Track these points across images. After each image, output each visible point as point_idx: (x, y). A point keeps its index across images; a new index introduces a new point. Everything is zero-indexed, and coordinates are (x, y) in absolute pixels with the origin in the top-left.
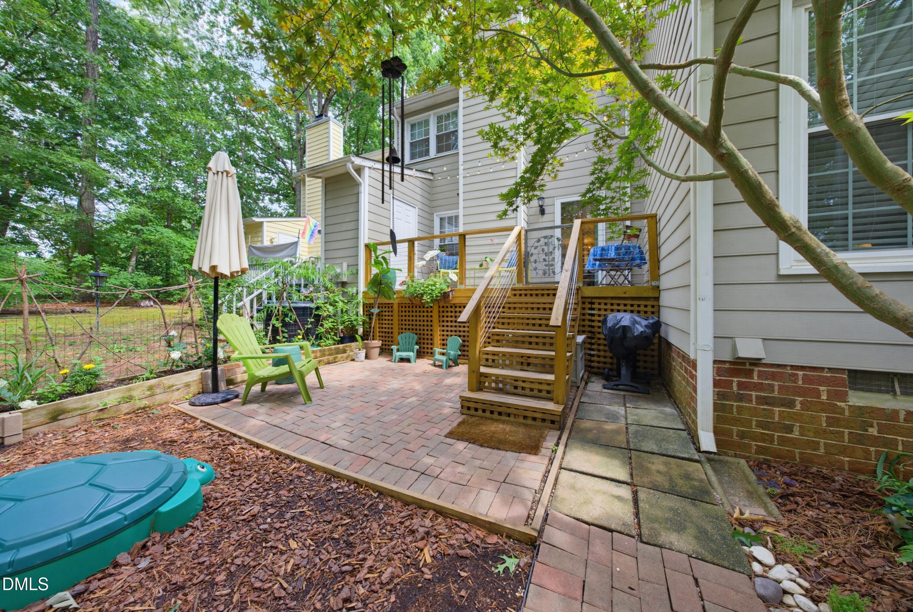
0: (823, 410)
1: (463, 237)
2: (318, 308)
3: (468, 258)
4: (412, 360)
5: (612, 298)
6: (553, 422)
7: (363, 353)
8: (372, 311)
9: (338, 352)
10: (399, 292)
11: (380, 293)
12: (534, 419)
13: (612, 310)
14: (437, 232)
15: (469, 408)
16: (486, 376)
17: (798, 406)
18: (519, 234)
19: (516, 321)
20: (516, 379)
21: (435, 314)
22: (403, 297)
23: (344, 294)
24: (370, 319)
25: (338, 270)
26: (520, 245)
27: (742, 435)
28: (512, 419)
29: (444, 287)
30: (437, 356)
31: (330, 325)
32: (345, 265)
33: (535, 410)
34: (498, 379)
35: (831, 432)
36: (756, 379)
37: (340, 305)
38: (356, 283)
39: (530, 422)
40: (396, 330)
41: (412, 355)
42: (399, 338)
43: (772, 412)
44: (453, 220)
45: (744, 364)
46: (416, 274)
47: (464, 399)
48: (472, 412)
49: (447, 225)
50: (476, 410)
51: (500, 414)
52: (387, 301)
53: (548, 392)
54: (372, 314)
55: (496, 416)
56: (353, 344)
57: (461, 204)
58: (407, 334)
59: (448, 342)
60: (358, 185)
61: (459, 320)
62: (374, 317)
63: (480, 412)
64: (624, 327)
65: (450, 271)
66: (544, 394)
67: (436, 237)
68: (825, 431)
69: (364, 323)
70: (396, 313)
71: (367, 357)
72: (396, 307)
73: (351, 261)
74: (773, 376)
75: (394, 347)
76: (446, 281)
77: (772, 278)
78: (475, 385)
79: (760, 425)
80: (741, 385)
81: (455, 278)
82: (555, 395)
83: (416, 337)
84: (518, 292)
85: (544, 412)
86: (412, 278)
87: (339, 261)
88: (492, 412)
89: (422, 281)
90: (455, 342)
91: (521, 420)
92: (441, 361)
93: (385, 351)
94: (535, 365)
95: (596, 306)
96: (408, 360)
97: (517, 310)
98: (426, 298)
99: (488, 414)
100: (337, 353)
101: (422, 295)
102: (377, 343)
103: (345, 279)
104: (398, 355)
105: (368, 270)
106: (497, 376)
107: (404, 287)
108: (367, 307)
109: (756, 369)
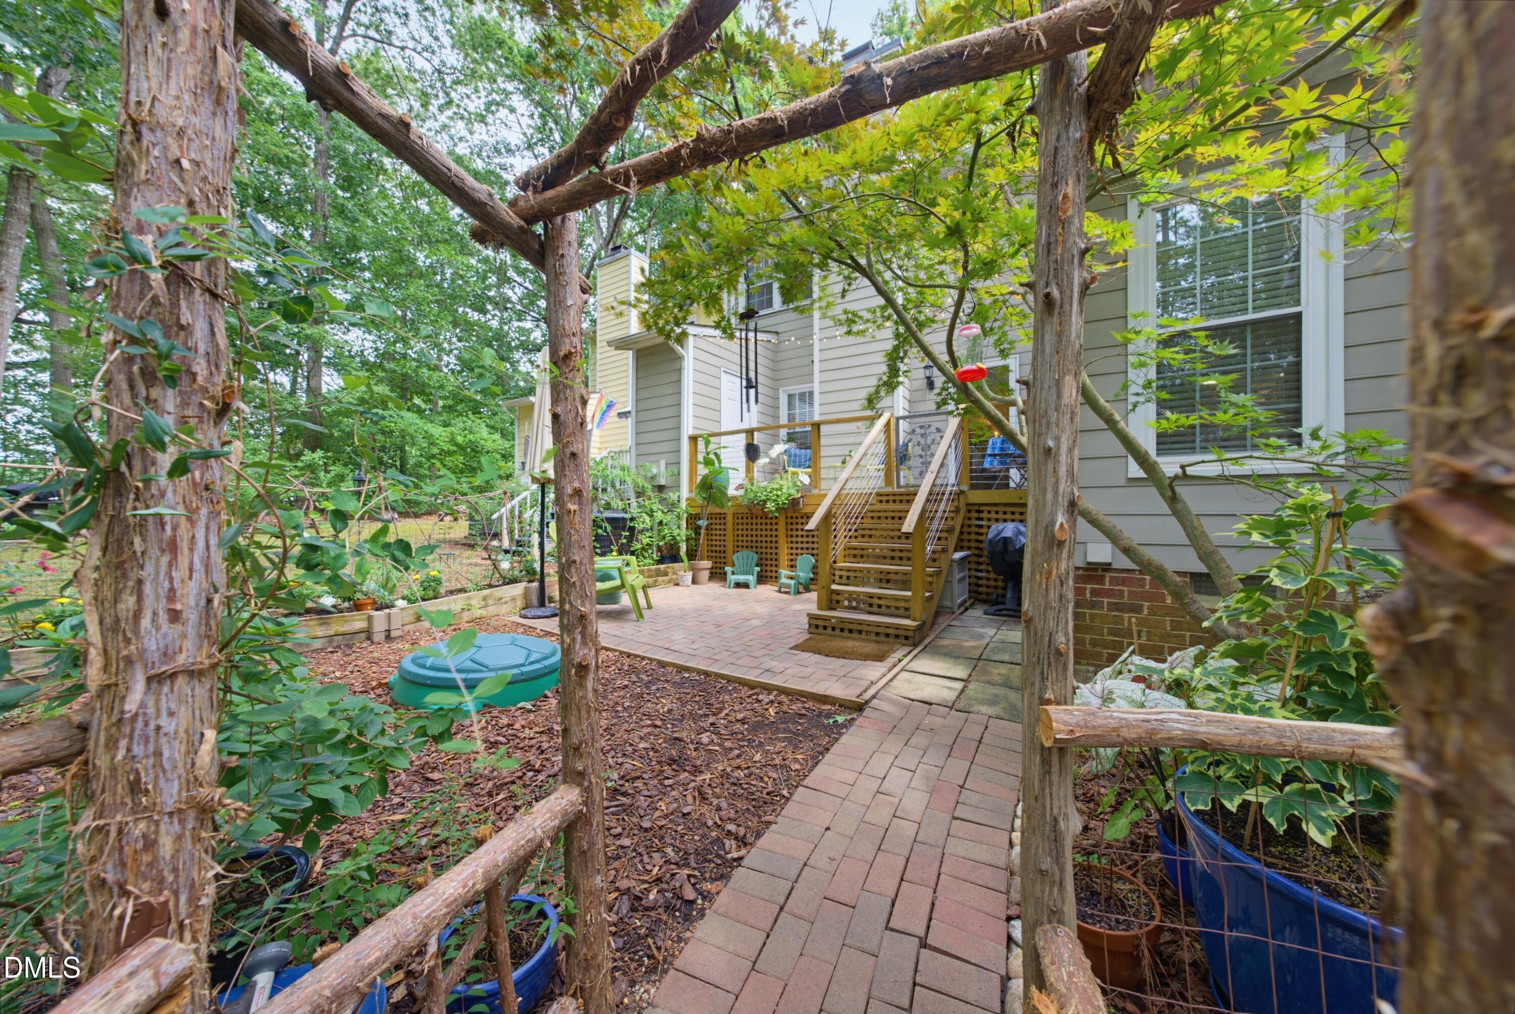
0: (1167, 614)
1: (817, 426)
2: (632, 519)
3: (824, 452)
4: (752, 585)
5: (1005, 505)
6: (907, 638)
7: (689, 576)
8: (700, 523)
9: (659, 573)
10: (734, 498)
11: (709, 499)
12: (887, 635)
13: (997, 520)
14: (784, 420)
15: (817, 627)
16: (838, 593)
17: (1146, 611)
18: (888, 424)
19: (878, 533)
20: (871, 596)
21: (782, 526)
22: (740, 506)
23: (662, 501)
24: (698, 533)
25: (655, 471)
26: (888, 438)
27: (1094, 643)
28: (863, 636)
29: (793, 492)
30: (784, 580)
31: (648, 540)
32: (663, 463)
33: (888, 626)
34: (851, 596)
35: (1176, 636)
36: (1107, 586)
37: (659, 516)
38: (677, 487)
39: (882, 638)
40: (729, 549)
41: (751, 579)
42: (735, 557)
43: (1122, 618)
44: (807, 397)
45: (1096, 570)
46: (756, 475)
47: (811, 617)
48: (821, 630)
49: (797, 402)
50: (825, 628)
51: (851, 631)
52: (718, 510)
53: (907, 609)
54: (699, 527)
55: (846, 633)
56: (676, 565)
57: (817, 376)
58: (745, 553)
59: (798, 563)
60: (680, 358)
61: (807, 528)
62: (703, 531)
63: (829, 630)
64: (1005, 539)
65: (799, 470)
66: (902, 611)
67: (783, 426)
68: (1169, 636)
69: (687, 540)
70: (729, 526)
71: (694, 581)
72: (730, 519)
73: (671, 458)
74: (1123, 582)
75: (728, 569)
76: (795, 485)
77: (1123, 482)
78: (824, 604)
79: (1112, 632)
80: (1094, 592)
81: (806, 480)
82: (911, 613)
83: (756, 557)
84: (884, 498)
85: (898, 627)
86: (751, 480)
87: (653, 458)
88: (842, 630)
89: (764, 484)
90: (805, 562)
91: (874, 637)
92: (788, 586)
93: (718, 575)
94: (895, 582)
95: (985, 515)
96: (746, 586)
97: (883, 520)
98: (770, 506)
99: (837, 632)
100: (658, 575)
101: (765, 502)
102: (707, 564)
103: (662, 482)
104: (733, 578)
105: (693, 471)
106: (851, 593)
107: (741, 492)
108: (692, 519)
109: (1108, 575)
